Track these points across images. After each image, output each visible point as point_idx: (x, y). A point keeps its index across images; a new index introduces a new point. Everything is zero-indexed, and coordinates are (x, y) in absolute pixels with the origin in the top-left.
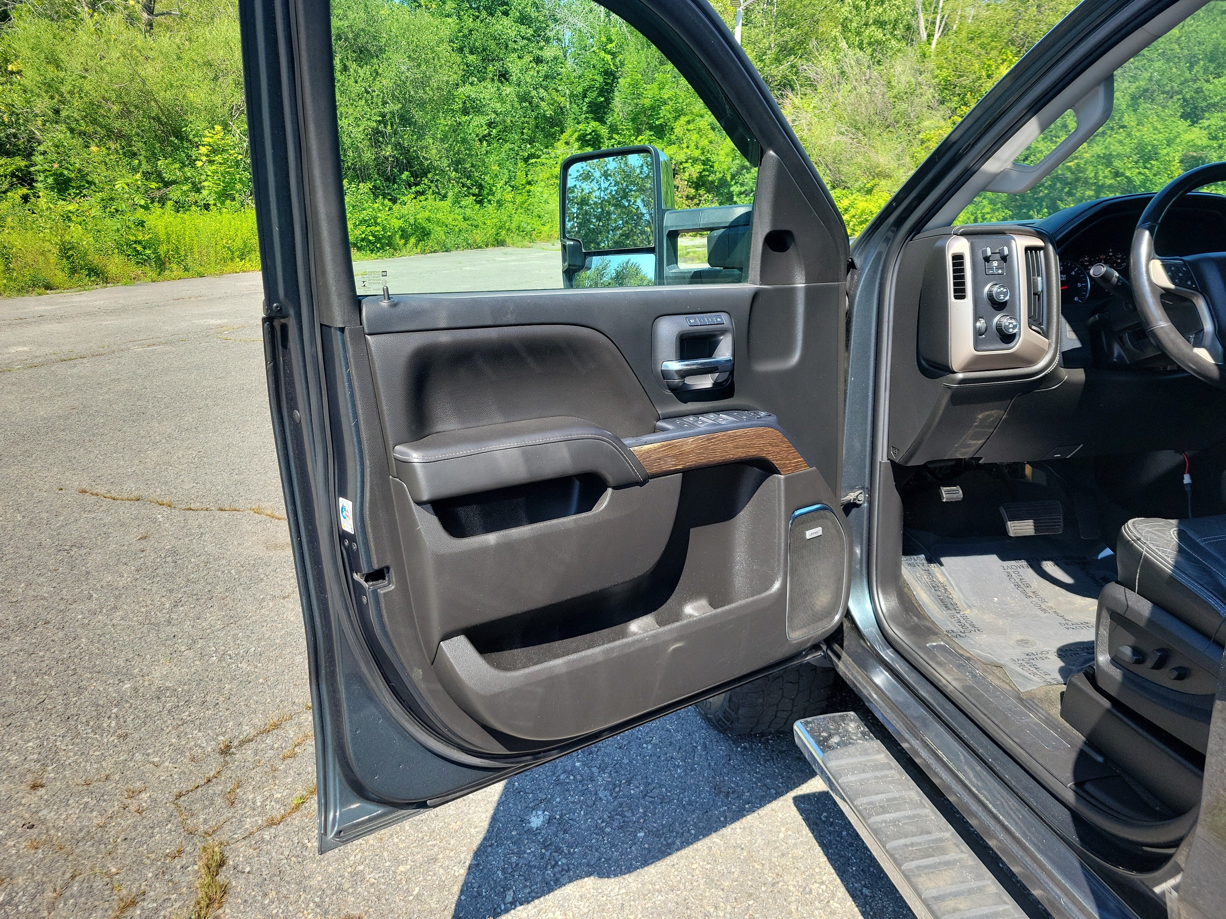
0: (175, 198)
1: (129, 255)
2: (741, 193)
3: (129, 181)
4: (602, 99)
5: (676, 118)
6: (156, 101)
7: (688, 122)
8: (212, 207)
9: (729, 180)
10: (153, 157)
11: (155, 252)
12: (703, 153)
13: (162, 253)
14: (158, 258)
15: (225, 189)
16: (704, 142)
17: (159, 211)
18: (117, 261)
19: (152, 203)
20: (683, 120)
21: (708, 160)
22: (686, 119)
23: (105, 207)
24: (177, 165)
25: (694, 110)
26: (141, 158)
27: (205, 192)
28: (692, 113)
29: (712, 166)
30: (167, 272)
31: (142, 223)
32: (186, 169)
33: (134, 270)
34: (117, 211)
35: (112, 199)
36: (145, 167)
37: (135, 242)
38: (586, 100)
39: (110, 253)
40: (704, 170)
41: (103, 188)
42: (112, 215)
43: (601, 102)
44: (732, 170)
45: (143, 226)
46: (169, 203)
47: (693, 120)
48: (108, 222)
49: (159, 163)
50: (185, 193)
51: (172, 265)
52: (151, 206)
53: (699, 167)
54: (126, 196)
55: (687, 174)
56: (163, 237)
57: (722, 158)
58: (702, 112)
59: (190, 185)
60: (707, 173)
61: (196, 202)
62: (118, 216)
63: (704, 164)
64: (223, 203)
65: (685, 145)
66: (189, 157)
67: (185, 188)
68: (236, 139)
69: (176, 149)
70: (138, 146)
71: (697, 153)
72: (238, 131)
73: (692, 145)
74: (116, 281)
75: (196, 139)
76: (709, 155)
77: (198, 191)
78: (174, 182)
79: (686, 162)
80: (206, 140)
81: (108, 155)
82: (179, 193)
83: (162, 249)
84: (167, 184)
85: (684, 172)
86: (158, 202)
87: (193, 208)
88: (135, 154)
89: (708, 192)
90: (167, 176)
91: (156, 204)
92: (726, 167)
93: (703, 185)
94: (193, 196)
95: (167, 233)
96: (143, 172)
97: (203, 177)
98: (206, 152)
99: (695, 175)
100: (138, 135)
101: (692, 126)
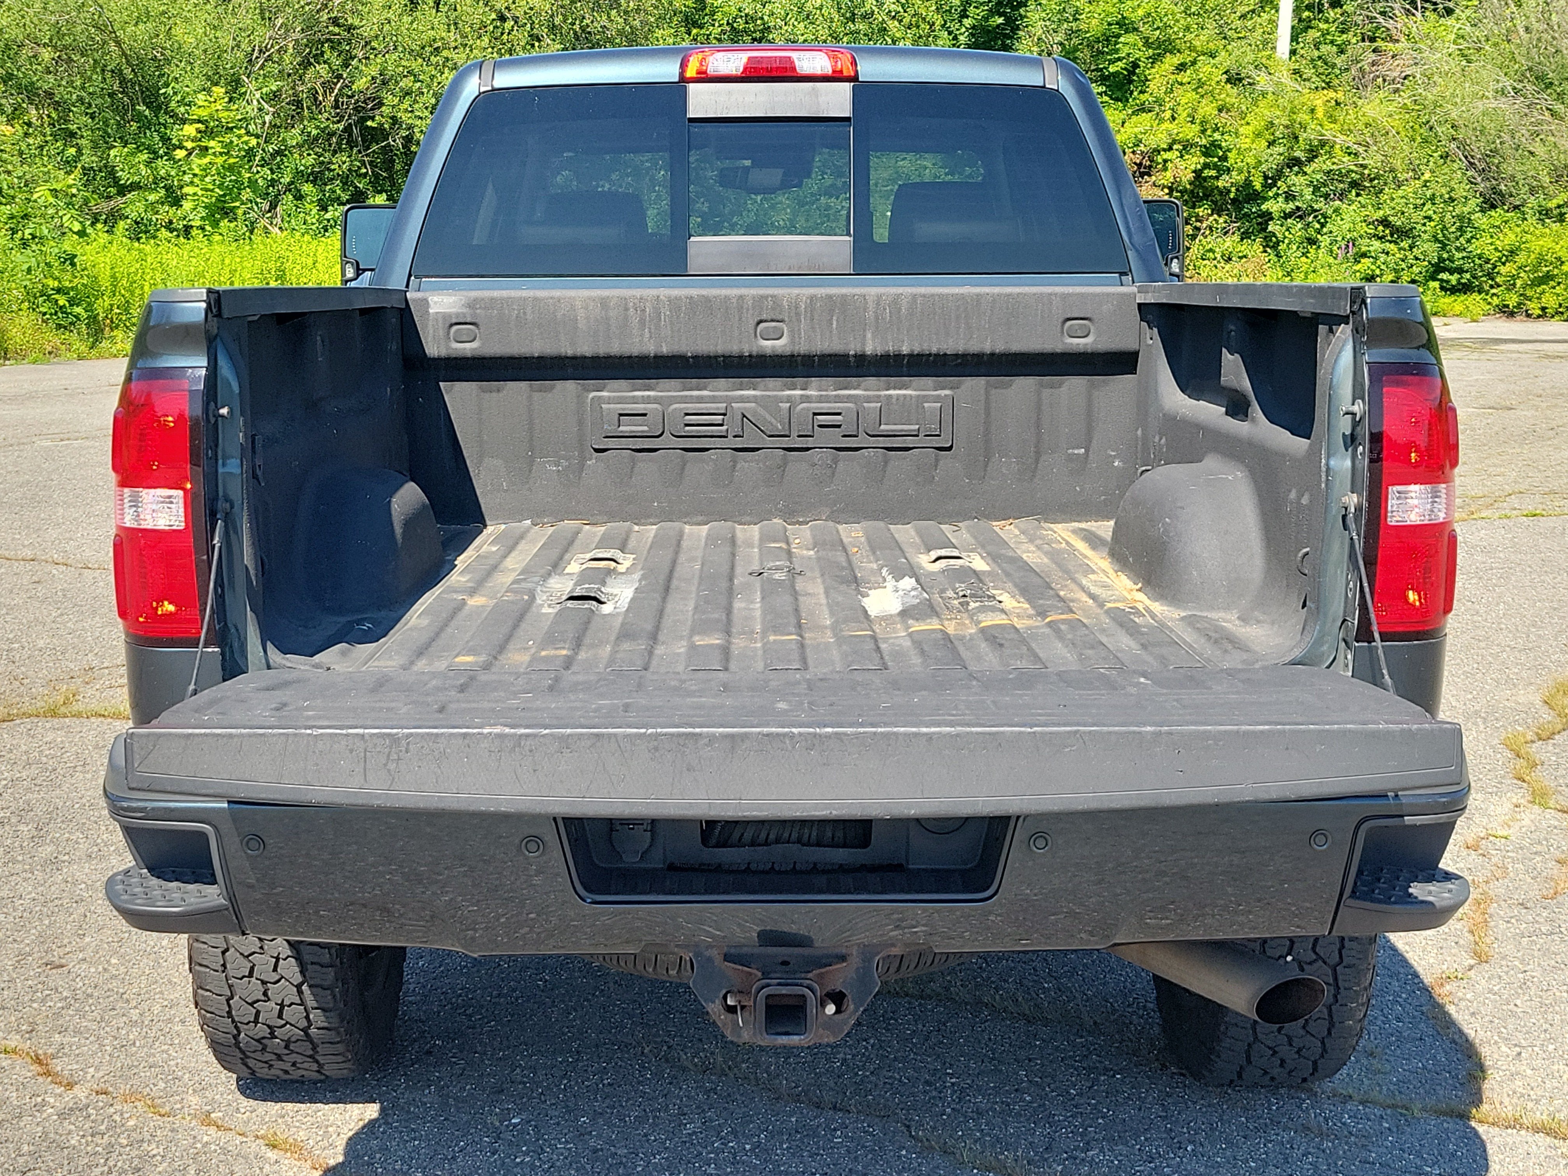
0: (134, 215)
1: (45, 314)
2: (1287, 216)
3: (58, 186)
4: (1001, 20)
5: (1155, 59)
6: (118, 43)
7: (1181, 68)
8: (194, 232)
9: (1258, 186)
10: (102, 143)
11: (89, 308)
12: (1203, 132)
13: (100, 311)
14: (93, 319)
15: (220, 199)
16: (1207, 109)
17: (104, 238)
18: (24, 321)
19: (93, 224)
20: (1171, 61)
21: (1215, 145)
22: (1176, 60)
23: (14, 231)
24: (144, 156)
25: (1197, 43)
26: (83, 142)
27: (187, 205)
28: (1192, 49)
29: (1224, 158)
30: (105, 344)
31: (71, 259)
32: (159, 162)
33: (52, 338)
34: (34, 237)
35: (26, 216)
36: (89, 159)
37: (59, 291)
38: (967, 22)
39: (14, 308)
40: (1206, 166)
41: (13, 198)
42: (25, 244)
43: (998, 26)
44: (1264, 167)
45: (73, 264)
46: (122, 225)
47: (1194, 63)
48: (17, 256)
49: (113, 153)
50: (152, 207)
51: (115, 333)
52: (89, 230)
53: (1195, 161)
54: (51, 211)
55: (1169, 174)
56: (105, 283)
57: (1244, 143)
58: (1211, 46)
59: (163, 192)
60: (1213, 173)
61: (171, 222)
62: (34, 247)
63: (1206, 154)
64: (216, 224)
65: (1168, 114)
66: (165, 139)
67: (152, 197)
68: (251, 110)
69: (146, 125)
70: (78, 121)
71: (1191, 132)
72: (258, 95)
73: (1183, 115)
74: (21, 355)
75: (182, 109)
76: (1217, 136)
77: (176, 202)
78: (135, 186)
79: (1170, 149)
80: (197, 112)
81: (26, 135)
82: (140, 206)
83: (101, 306)
84: (122, 190)
85: (1165, 169)
86: (105, 222)
87: (164, 233)
88: (72, 135)
89: (1218, 210)
90: (124, 177)
91: (99, 226)
92: (1251, 161)
93: (1206, 196)
94: (167, 212)
95: (113, 276)
96: (83, 168)
97: (187, 178)
98: (194, 133)
99: (1187, 177)
100: (81, 99)
101: (1185, 77)
